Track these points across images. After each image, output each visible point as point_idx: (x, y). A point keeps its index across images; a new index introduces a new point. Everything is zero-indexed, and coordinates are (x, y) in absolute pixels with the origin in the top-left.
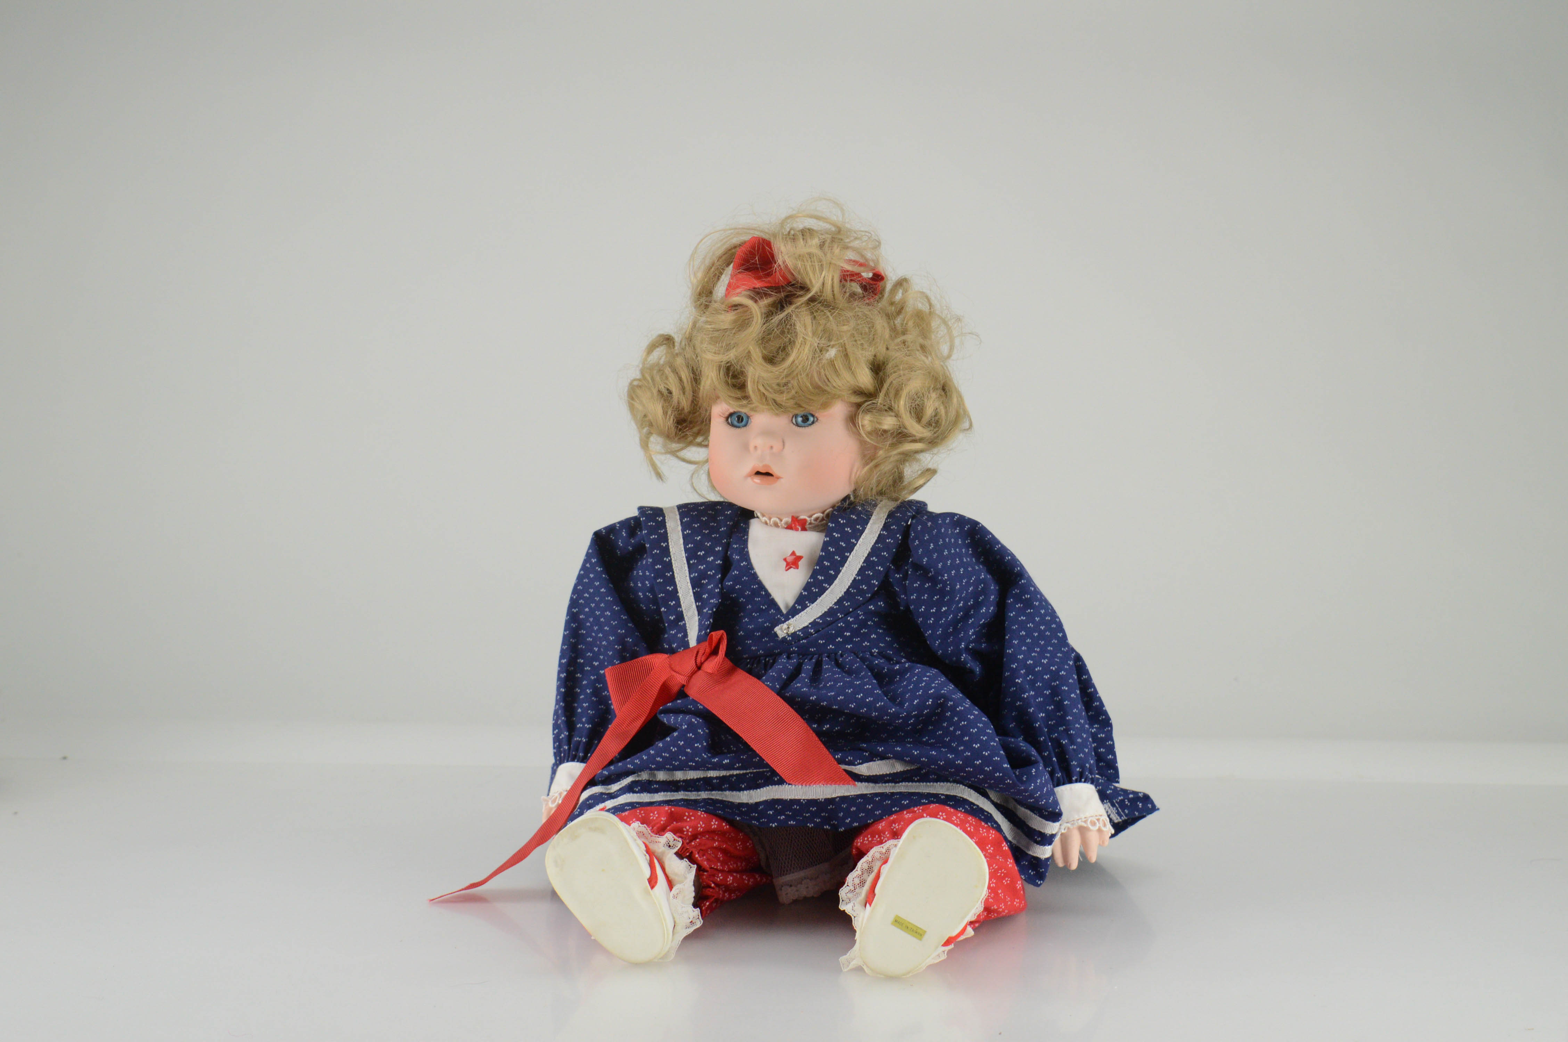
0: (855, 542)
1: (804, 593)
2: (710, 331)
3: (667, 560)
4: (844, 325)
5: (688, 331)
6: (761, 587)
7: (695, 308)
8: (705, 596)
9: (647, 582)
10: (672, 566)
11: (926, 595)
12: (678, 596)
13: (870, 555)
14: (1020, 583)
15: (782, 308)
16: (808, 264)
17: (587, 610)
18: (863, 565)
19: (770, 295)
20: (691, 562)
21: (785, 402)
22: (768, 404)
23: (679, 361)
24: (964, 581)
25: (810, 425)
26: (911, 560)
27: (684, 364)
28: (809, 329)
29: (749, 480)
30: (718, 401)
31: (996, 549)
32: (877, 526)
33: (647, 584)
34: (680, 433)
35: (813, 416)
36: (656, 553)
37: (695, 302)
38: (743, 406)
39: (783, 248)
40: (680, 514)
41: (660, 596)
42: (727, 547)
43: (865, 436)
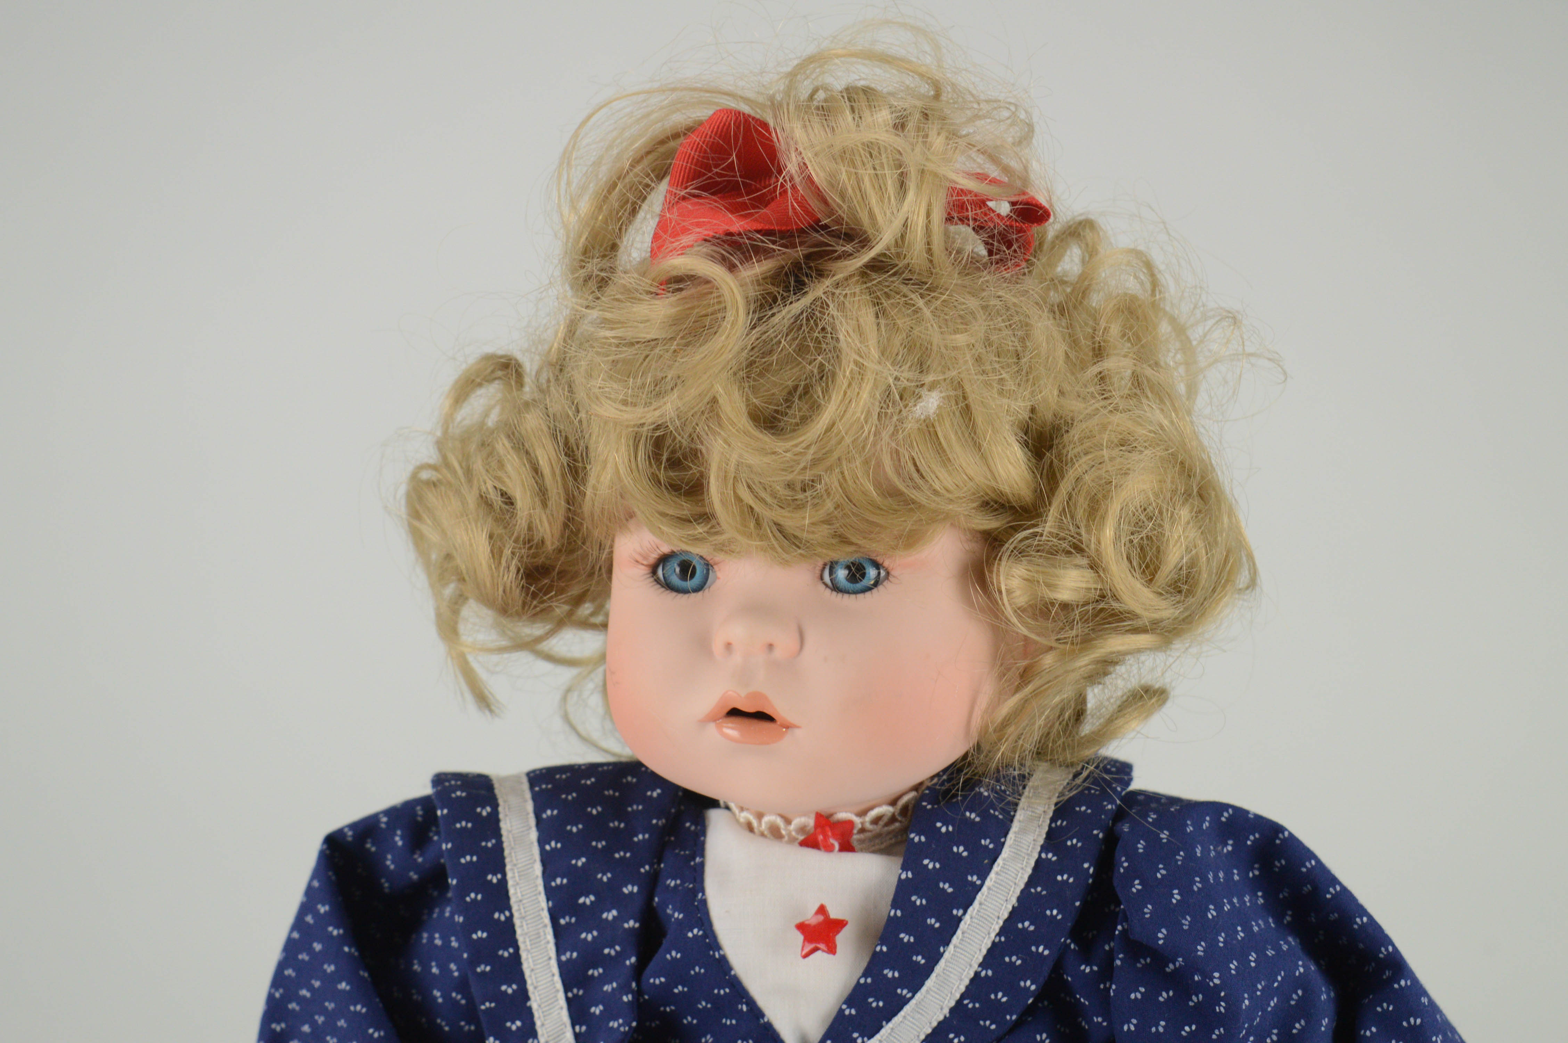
0: (979, 882)
1: (847, 1012)
2: (610, 345)
3: (503, 918)
4: (956, 331)
5: (556, 345)
6: (739, 991)
7: (572, 288)
8: (597, 1010)
9: (453, 966)
10: (514, 932)
11: (1163, 1023)
12: (530, 1009)
13: (1015, 915)
14: (1396, 986)
15: (800, 287)
16: (866, 174)
17: (306, 1028)
18: (997, 940)
19: (766, 253)
20: (562, 922)
21: (808, 532)
22: (762, 537)
23: (533, 422)
24: (1259, 987)
25: (868, 589)
26: (1119, 927)
27: (545, 429)
28: (872, 342)
29: (712, 728)
30: (632, 524)
31: (1328, 896)
32: (1030, 838)
33: (452, 972)
34: (535, 603)
35: (877, 565)
36: (474, 901)
37: (573, 271)
38: (697, 539)
39: (799, 133)
40: (535, 797)
41: (483, 1007)
42: (652, 884)
43: (1014, 620)
